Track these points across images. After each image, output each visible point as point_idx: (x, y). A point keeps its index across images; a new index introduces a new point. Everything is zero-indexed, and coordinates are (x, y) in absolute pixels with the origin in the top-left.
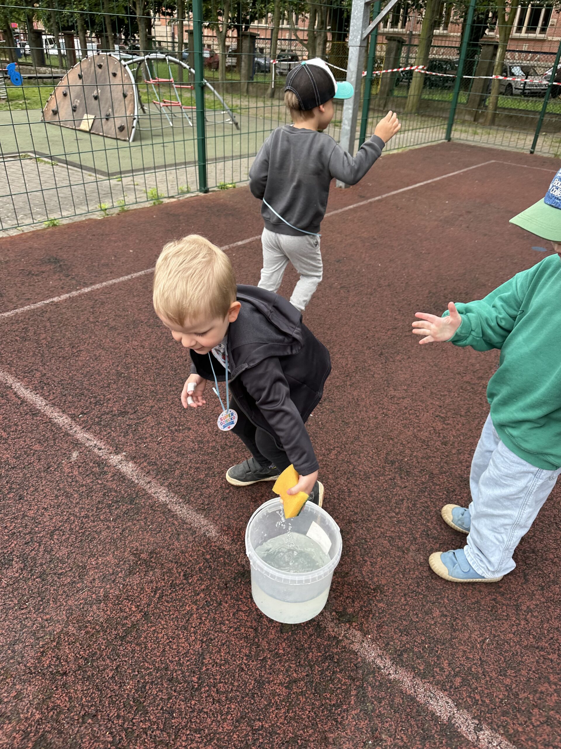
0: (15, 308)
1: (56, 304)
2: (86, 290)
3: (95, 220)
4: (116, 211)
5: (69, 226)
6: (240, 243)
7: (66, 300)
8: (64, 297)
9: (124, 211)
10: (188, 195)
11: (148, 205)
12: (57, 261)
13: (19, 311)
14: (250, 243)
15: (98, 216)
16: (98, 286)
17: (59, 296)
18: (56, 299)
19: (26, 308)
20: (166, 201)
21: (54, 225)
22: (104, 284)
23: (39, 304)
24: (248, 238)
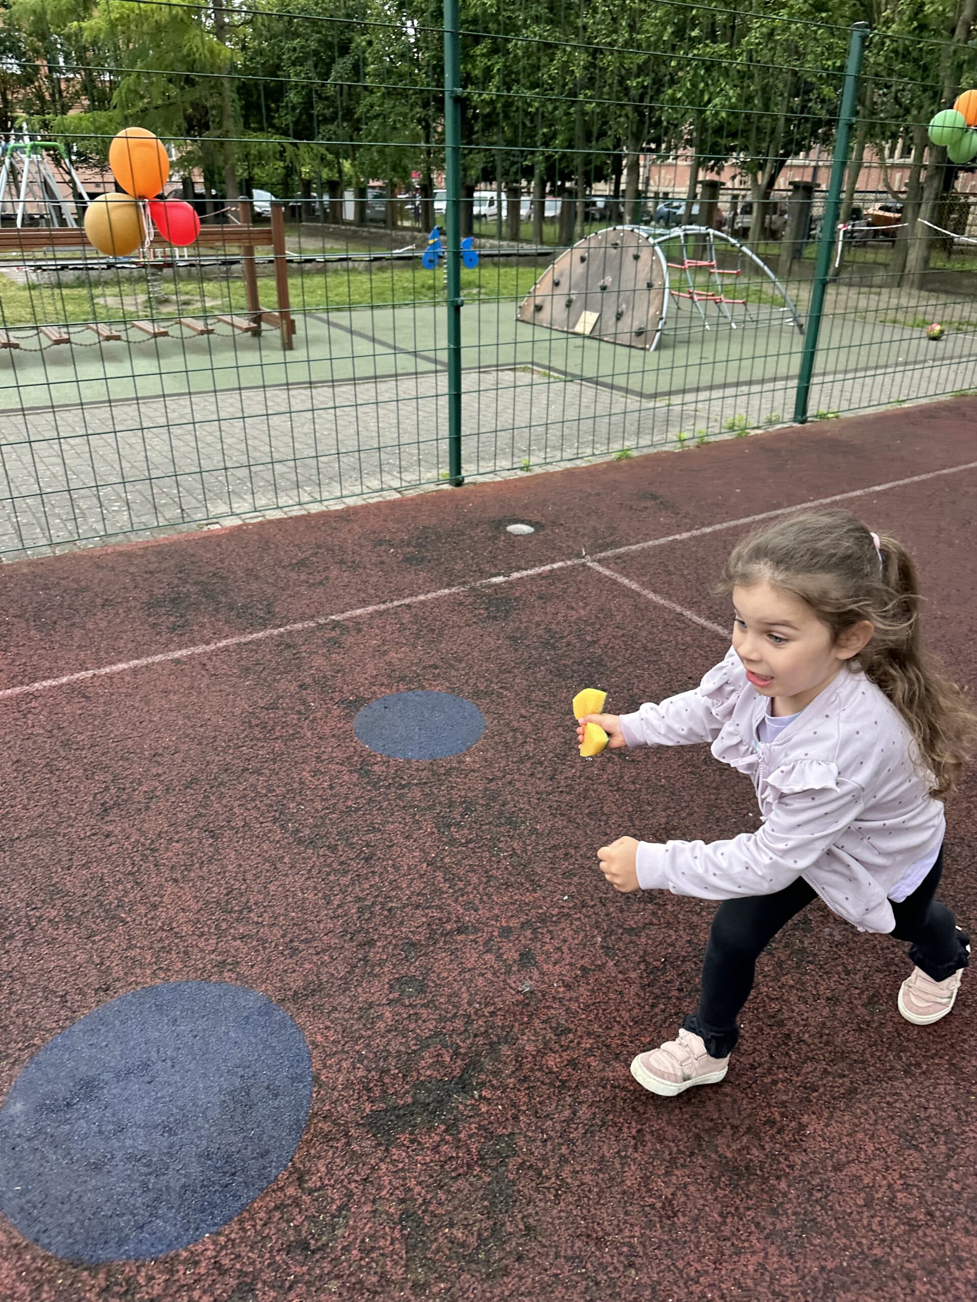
0: (638, 542)
1: (681, 541)
2: (708, 530)
3: (674, 453)
4: (692, 444)
5: (647, 458)
6: (877, 488)
7: (690, 539)
8: (685, 535)
9: (703, 443)
10: (779, 426)
11: (728, 437)
12: (654, 497)
13: (645, 545)
14: (890, 489)
15: (676, 448)
16: (718, 527)
17: (680, 534)
18: (677, 537)
19: (650, 543)
20: (753, 432)
21: (628, 457)
22: (725, 525)
23: (662, 541)
24: (886, 482)
